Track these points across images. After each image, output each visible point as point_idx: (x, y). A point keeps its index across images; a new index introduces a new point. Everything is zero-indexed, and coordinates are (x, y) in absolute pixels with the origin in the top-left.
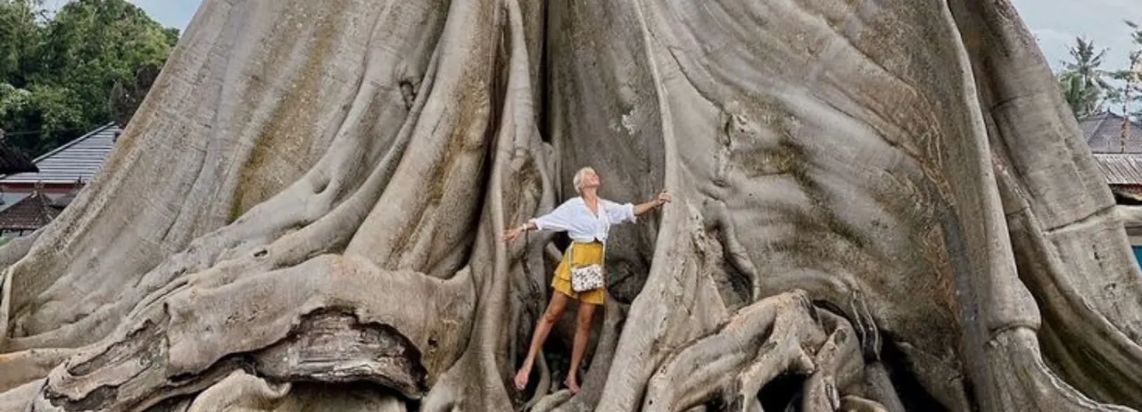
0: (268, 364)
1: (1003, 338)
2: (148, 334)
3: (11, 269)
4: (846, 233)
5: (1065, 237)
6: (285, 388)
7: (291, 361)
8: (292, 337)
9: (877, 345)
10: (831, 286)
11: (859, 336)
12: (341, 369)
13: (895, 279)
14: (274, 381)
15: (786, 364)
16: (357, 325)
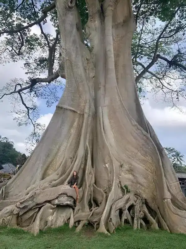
0: (53, 202)
1: (166, 200)
2: (33, 197)
3: (4, 187)
4: (139, 184)
5: (171, 185)
6: (56, 206)
7: (56, 202)
8: (57, 198)
9: (144, 201)
10: (137, 192)
11: (142, 199)
12: (65, 203)
13: (147, 190)
14: (53, 205)
15: (132, 204)
16: (67, 196)
